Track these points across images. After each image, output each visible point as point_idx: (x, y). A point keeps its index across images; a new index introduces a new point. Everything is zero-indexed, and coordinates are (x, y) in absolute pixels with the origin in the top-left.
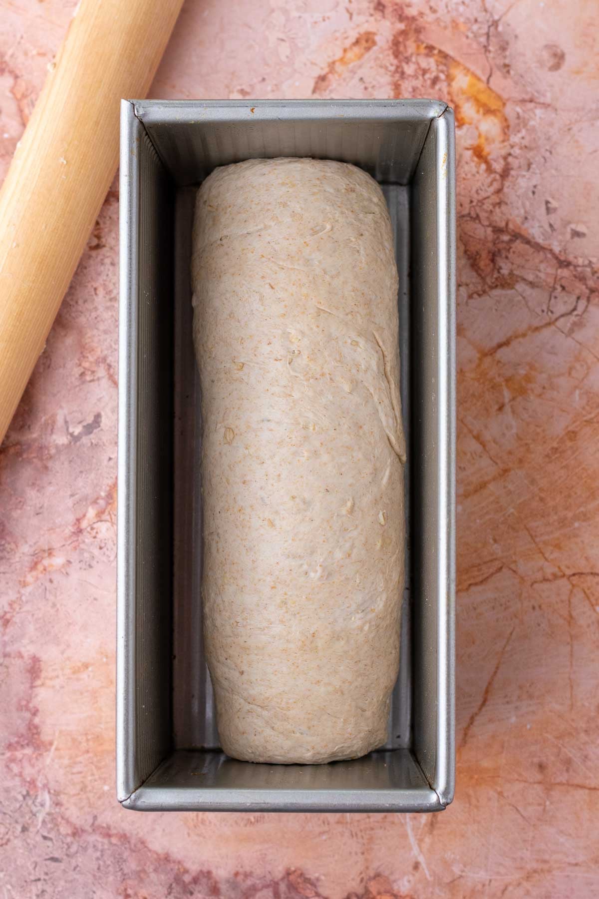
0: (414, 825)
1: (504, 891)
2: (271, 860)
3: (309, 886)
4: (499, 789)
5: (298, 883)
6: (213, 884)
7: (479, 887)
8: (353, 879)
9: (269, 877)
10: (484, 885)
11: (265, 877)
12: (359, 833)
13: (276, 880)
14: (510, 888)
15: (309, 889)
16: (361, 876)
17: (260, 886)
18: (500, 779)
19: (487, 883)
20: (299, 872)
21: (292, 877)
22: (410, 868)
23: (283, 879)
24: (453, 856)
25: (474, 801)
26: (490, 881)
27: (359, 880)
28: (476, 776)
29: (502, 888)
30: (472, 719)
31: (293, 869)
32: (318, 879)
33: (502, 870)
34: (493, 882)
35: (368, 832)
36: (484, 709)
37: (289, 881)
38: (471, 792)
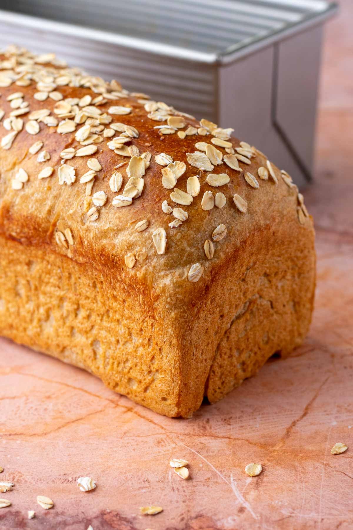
0: (237, 484)
1: (338, 526)
2: (86, 505)
3: (125, 523)
4: (325, 462)
5: (113, 521)
6: (21, 520)
7: (312, 523)
8: (173, 519)
9: (81, 516)
10: (315, 522)
11: (77, 515)
12: (180, 488)
13: (89, 518)
14: (345, 524)
15: (124, 525)
16: (182, 516)
17: (71, 522)
18: (325, 456)
19: (320, 520)
20: (115, 513)
21: (105, 517)
22: (235, 512)
23: (96, 518)
24: (280, 503)
25: (300, 469)
26: (322, 519)
27: (179, 519)
28: (301, 455)
29: (336, 524)
30: (294, 424)
31: (108, 511)
32: (134, 518)
33: (334, 512)
34: (325, 521)
35: (190, 488)
36: (305, 418)
37: (103, 519)
38: (296, 464)
